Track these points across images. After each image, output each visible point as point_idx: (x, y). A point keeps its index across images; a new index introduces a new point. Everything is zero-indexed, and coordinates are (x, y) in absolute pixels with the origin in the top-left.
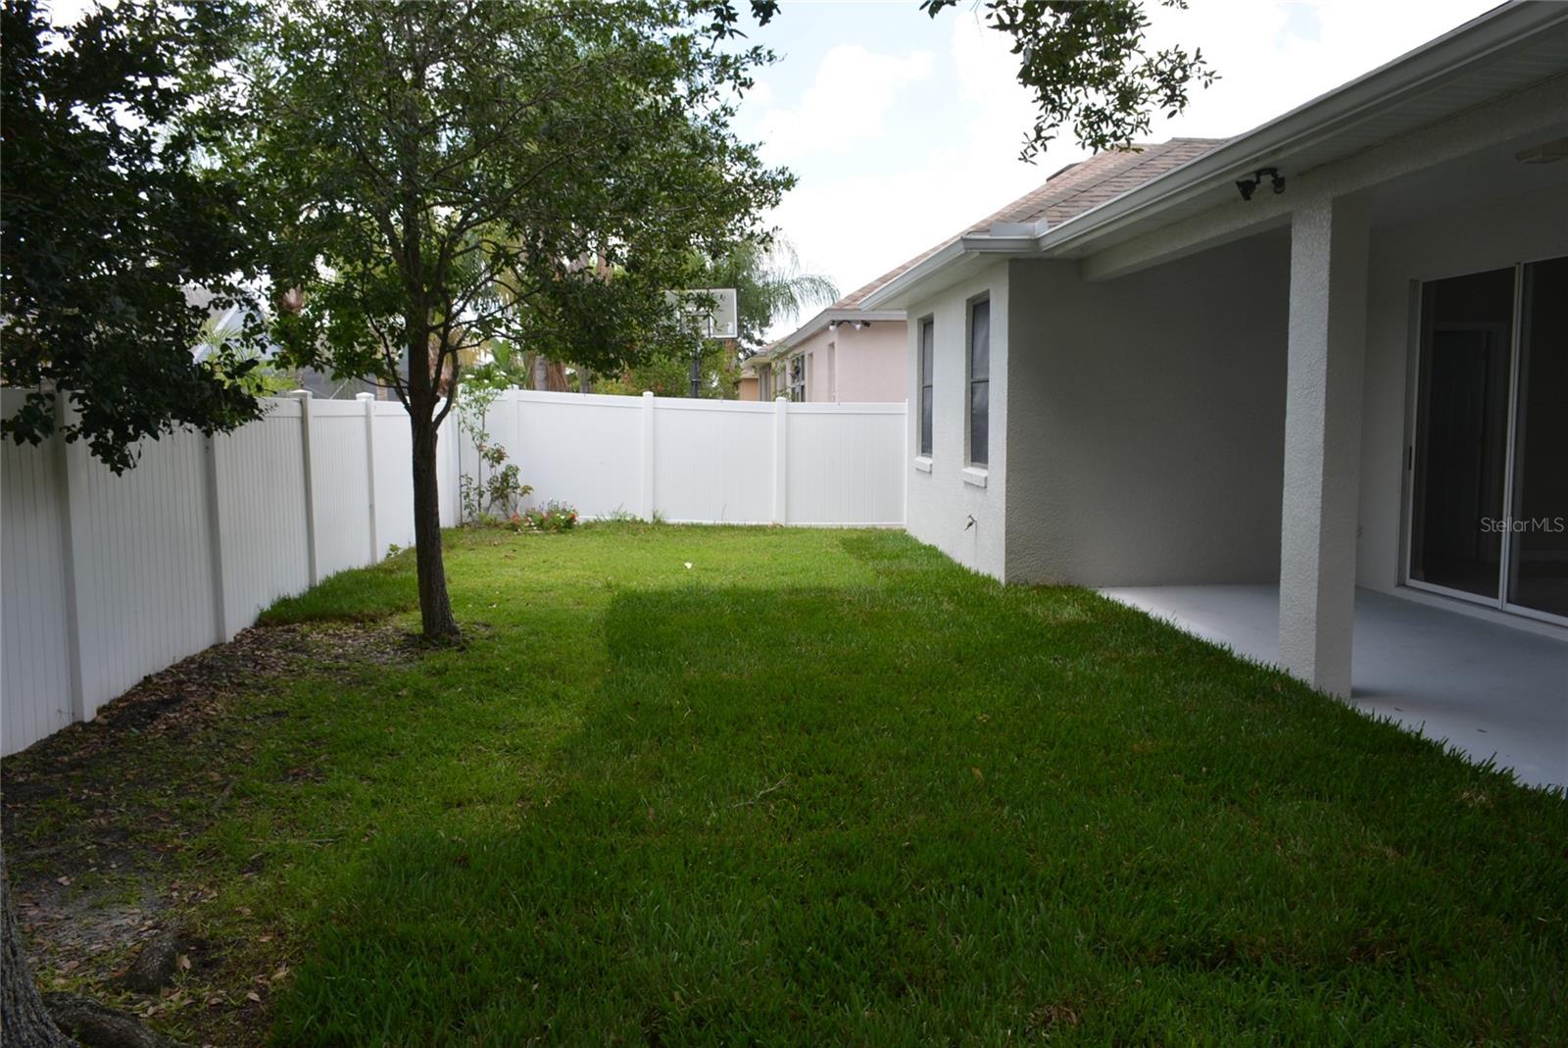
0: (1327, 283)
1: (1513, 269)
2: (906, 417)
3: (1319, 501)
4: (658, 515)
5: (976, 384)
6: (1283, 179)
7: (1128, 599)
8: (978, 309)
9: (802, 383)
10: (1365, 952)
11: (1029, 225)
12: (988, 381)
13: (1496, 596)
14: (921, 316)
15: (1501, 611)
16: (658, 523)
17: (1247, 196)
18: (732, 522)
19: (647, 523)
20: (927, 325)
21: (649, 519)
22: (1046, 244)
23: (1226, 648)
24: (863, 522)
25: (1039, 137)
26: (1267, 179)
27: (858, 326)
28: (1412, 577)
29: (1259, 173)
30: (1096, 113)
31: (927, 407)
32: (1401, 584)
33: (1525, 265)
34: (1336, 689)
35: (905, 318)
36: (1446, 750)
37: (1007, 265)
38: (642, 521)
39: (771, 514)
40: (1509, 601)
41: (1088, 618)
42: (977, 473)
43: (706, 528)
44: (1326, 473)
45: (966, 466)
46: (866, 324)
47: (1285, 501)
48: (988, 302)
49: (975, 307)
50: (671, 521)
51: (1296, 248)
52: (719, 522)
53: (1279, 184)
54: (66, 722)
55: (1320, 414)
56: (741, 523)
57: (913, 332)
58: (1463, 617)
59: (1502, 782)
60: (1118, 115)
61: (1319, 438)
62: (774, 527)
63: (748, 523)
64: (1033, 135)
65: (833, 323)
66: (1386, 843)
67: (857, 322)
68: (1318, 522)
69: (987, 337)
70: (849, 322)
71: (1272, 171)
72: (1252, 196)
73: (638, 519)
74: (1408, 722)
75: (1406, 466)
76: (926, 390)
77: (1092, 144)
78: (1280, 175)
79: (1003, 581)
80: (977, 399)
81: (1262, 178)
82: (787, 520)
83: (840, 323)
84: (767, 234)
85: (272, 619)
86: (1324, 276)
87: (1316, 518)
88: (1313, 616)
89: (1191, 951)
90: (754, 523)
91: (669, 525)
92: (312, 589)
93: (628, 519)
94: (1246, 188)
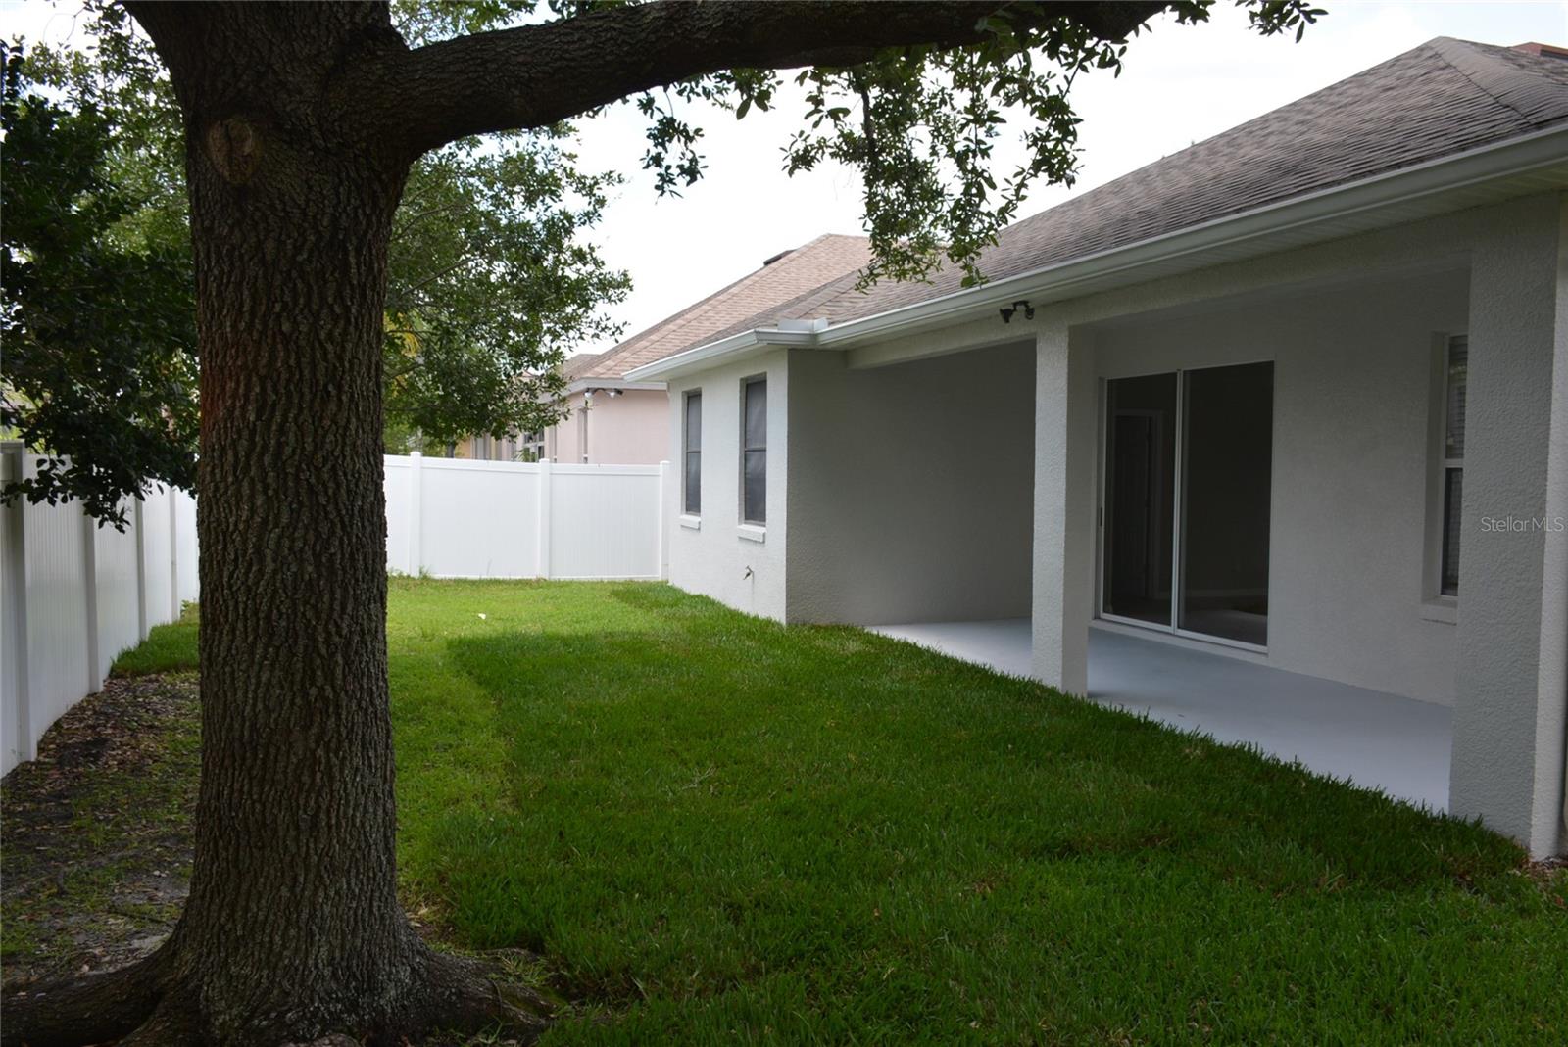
0: (1065, 388)
1: (1174, 375)
2: (661, 479)
3: (1062, 551)
4: (425, 570)
5: (752, 453)
6: (1033, 309)
7: (897, 634)
8: (753, 389)
9: (540, 444)
10: (1150, 841)
11: (810, 322)
12: (765, 450)
13: (1170, 624)
14: (686, 388)
15: (1173, 635)
16: (425, 579)
17: (1007, 320)
18: (497, 577)
19: (413, 579)
20: (693, 398)
21: (415, 574)
22: (823, 339)
23: (987, 667)
24: (622, 576)
25: (872, 274)
26: (1021, 308)
27: (612, 394)
28: (1105, 611)
29: (1015, 304)
30: (901, 253)
31: (693, 469)
32: (1097, 617)
33: (1185, 372)
34: (1078, 692)
35: (665, 388)
36: (1166, 724)
37: (786, 353)
38: (408, 576)
39: (534, 568)
40: (1179, 627)
41: (870, 649)
42: (753, 529)
43: (473, 582)
44: (1067, 530)
45: (740, 523)
46: (619, 392)
47: (1035, 551)
48: (765, 381)
49: (747, 386)
50: (438, 576)
51: (1040, 361)
52: (485, 577)
53: (1030, 312)
54: (13, 763)
55: (1062, 484)
56: (507, 577)
57: (677, 405)
58: (1146, 641)
59: (1206, 743)
60: (917, 256)
61: (1062, 503)
62: (538, 581)
63: (513, 577)
64: (866, 272)
65: (588, 390)
66: (1145, 782)
67: (611, 390)
68: (1062, 566)
69: (764, 413)
70: (603, 389)
71: (1025, 303)
72: (1011, 320)
73: (405, 574)
74: (1135, 711)
75: (1099, 523)
76: (692, 456)
77: (896, 276)
78: (1031, 306)
79: (784, 622)
80: (752, 464)
81: (1018, 307)
82: (550, 574)
83: (595, 391)
84: (618, 328)
85: (126, 671)
86: (1063, 383)
87: (1060, 563)
88: (1060, 637)
89: (1047, 848)
90: (519, 577)
91: (436, 581)
92: (142, 643)
93: (395, 574)
94: (1007, 315)
